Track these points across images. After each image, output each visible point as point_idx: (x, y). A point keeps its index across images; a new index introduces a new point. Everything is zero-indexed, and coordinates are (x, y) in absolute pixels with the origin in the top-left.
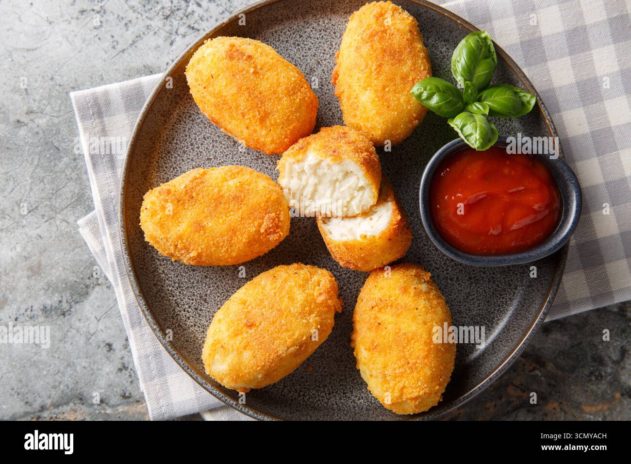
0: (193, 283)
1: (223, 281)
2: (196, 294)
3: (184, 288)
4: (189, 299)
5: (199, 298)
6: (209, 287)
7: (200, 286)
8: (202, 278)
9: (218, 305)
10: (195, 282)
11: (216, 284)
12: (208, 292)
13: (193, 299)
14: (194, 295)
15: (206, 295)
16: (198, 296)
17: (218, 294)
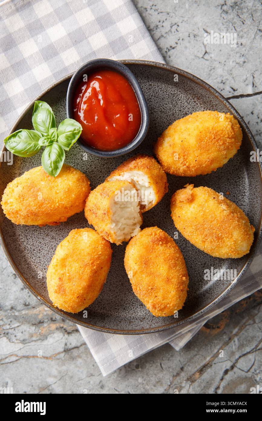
0: (197, 274)
2: (202, 270)
3: (201, 278)
6: (197, 264)
7: (197, 269)
9: (205, 256)
11: (194, 261)
12: (200, 263)
15: (202, 264)
16: (203, 269)
17: (199, 257)
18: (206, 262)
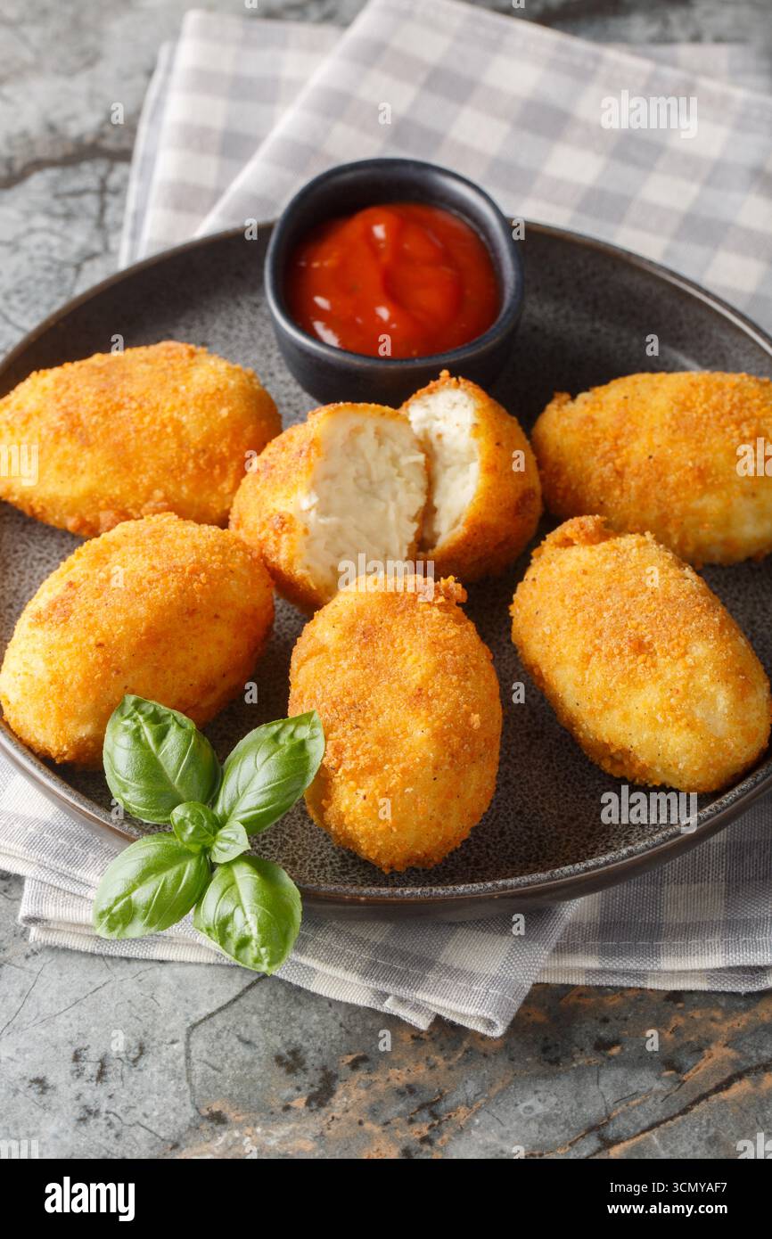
0: (530, 837)
1: (531, 784)
2: (555, 834)
3: (541, 854)
4: (566, 846)
5: (566, 830)
6: (543, 809)
7: (540, 825)
8: (521, 821)
9: (583, 798)
10: (529, 833)
11: (537, 797)
12: (555, 812)
13: (568, 841)
14: (558, 838)
15: (561, 817)
16: (560, 830)
17: (561, 795)
18: (580, 815)
